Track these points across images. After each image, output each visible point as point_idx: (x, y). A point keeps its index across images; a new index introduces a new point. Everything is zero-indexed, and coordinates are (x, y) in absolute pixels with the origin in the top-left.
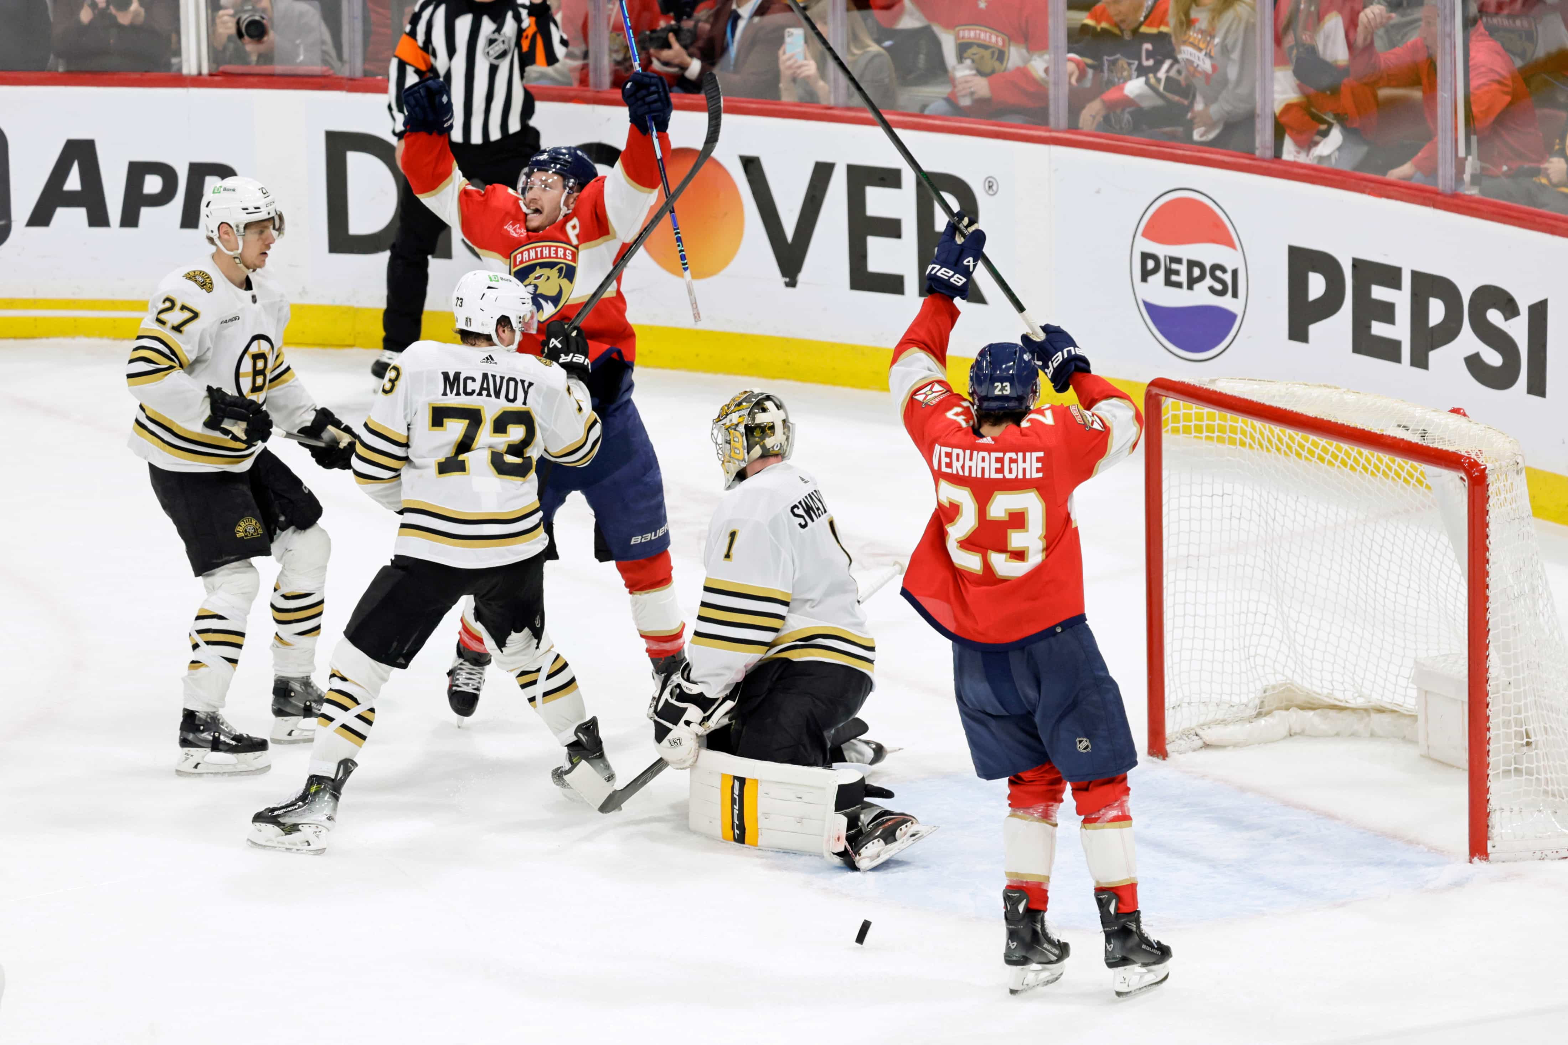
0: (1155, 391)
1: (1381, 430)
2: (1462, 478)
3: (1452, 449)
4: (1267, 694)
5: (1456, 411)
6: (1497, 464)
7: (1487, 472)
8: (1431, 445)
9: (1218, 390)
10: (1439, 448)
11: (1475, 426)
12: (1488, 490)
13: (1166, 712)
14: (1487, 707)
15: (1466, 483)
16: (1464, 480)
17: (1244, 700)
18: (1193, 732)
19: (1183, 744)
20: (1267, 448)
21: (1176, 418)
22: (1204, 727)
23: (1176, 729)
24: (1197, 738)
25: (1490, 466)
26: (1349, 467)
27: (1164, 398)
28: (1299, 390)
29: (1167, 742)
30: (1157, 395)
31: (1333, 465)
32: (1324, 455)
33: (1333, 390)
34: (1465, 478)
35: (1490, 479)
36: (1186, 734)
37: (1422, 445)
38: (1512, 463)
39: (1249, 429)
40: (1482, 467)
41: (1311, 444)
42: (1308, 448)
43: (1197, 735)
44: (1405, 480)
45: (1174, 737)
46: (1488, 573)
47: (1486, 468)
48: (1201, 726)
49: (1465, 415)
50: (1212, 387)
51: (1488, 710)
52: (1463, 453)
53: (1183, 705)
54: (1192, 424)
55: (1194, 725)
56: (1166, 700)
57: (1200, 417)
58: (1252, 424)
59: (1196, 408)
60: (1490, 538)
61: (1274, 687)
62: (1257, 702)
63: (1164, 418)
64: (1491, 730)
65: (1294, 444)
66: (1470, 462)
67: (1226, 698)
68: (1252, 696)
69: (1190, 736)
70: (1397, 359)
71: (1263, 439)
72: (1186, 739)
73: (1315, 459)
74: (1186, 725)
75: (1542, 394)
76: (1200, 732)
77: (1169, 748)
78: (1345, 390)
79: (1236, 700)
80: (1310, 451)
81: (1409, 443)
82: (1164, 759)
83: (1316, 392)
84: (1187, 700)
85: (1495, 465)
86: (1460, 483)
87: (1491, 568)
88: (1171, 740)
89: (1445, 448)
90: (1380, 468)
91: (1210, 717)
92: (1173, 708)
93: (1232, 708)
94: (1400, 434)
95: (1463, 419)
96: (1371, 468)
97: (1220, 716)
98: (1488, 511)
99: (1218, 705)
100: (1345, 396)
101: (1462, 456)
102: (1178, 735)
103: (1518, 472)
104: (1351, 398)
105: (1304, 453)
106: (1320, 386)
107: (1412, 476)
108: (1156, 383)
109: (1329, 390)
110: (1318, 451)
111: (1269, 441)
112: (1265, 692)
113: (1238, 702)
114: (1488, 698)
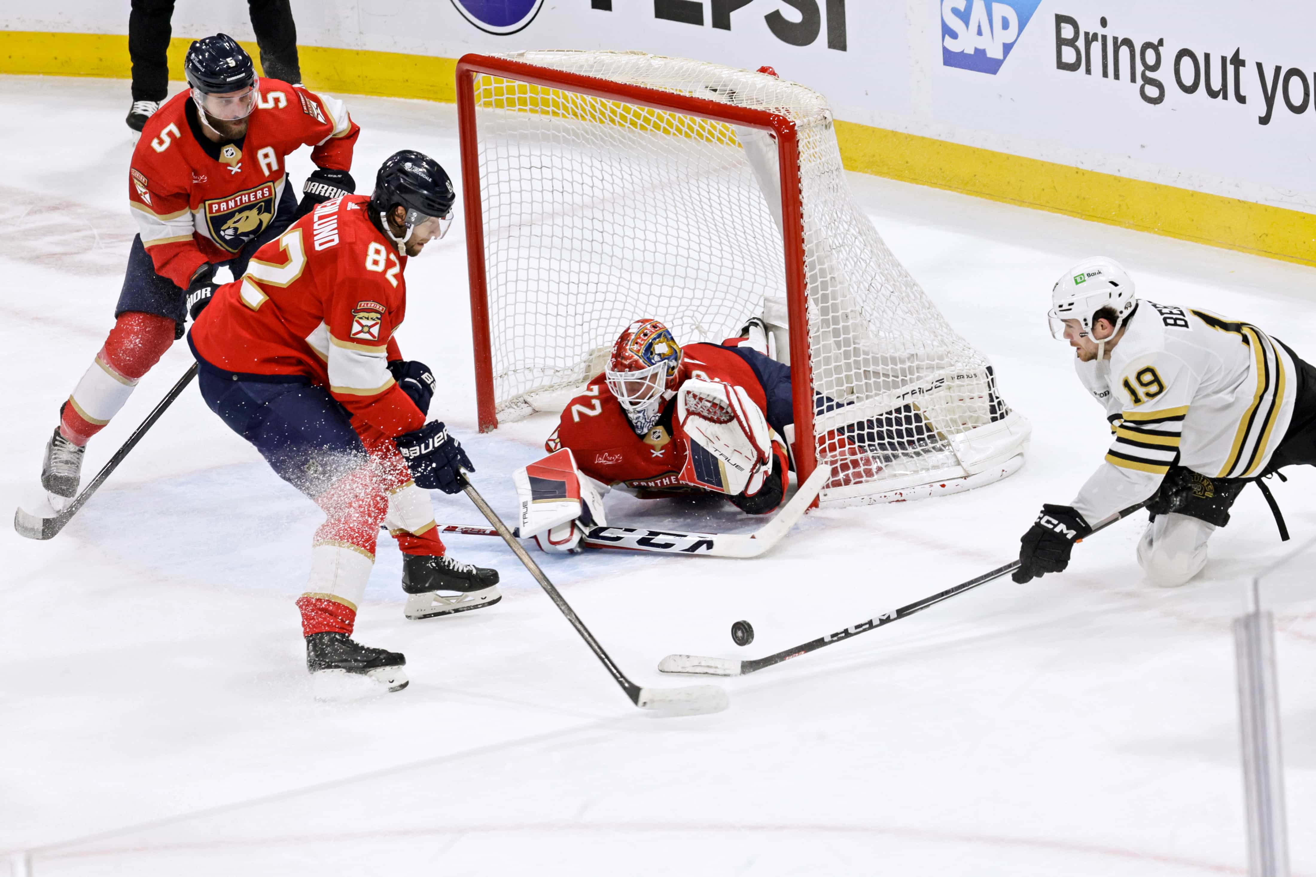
0: (467, 67)
1: (690, 92)
2: (772, 136)
3: (760, 108)
4: (593, 356)
5: (763, 70)
6: (805, 120)
7: (796, 128)
8: (740, 105)
9: (528, 62)
10: (748, 107)
11: (782, 84)
12: (798, 146)
13: (494, 381)
14: (810, 359)
15: (777, 140)
16: (774, 137)
17: (569, 363)
18: (521, 399)
19: (514, 412)
20: (582, 116)
21: (488, 93)
22: (532, 394)
23: (505, 398)
24: (527, 405)
25: (798, 123)
26: (662, 130)
27: (475, 73)
28: (606, 58)
29: (497, 411)
30: (468, 71)
31: (646, 129)
32: (636, 120)
33: (640, 56)
34: (775, 134)
35: (800, 136)
36: (516, 402)
37: (730, 106)
38: (819, 118)
39: (561, 100)
40: (791, 124)
41: (623, 110)
42: (620, 113)
43: (526, 403)
44: (719, 139)
45: (503, 406)
46: (803, 227)
47: (795, 125)
48: (530, 393)
49: (774, 74)
50: (521, 60)
51: (810, 362)
52: (772, 110)
53: (510, 373)
54: (504, 97)
55: (521, 391)
56: (494, 370)
57: (511, 91)
58: (563, 94)
59: (507, 82)
60: (803, 193)
61: (600, 350)
62: (583, 365)
63: (476, 93)
64: (814, 381)
65: (607, 110)
66: (779, 120)
67: (550, 362)
68: (577, 359)
69: (519, 404)
70: (699, 21)
71: (577, 107)
72: (515, 407)
73: (627, 125)
74: (514, 392)
75: (844, 48)
76: (529, 399)
77: (499, 417)
78: (652, 55)
79: (560, 364)
80: (623, 118)
81: (718, 105)
82: (496, 427)
83: (624, 59)
84: (512, 368)
85: (803, 121)
86: (769, 140)
87: (806, 222)
88: (500, 409)
89: (753, 107)
90: (693, 128)
91: (537, 384)
92: (501, 377)
93: (557, 373)
94: (708, 96)
95: (771, 78)
96: (685, 129)
97: (546, 382)
98: (799, 167)
99: (543, 370)
100: (652, 61)
101: (770, 115)
102: (507, 404)
103: (827, 127)
104: (657, 63)
105: (617, 119)
106: (627, 53)
107: (724, 135)
108: (469, 59)
109: (636, 57)
110: (629, 116)
111: (583, 110)
112: (591, 355)
113: (562, 366)
114: (810, 350)
